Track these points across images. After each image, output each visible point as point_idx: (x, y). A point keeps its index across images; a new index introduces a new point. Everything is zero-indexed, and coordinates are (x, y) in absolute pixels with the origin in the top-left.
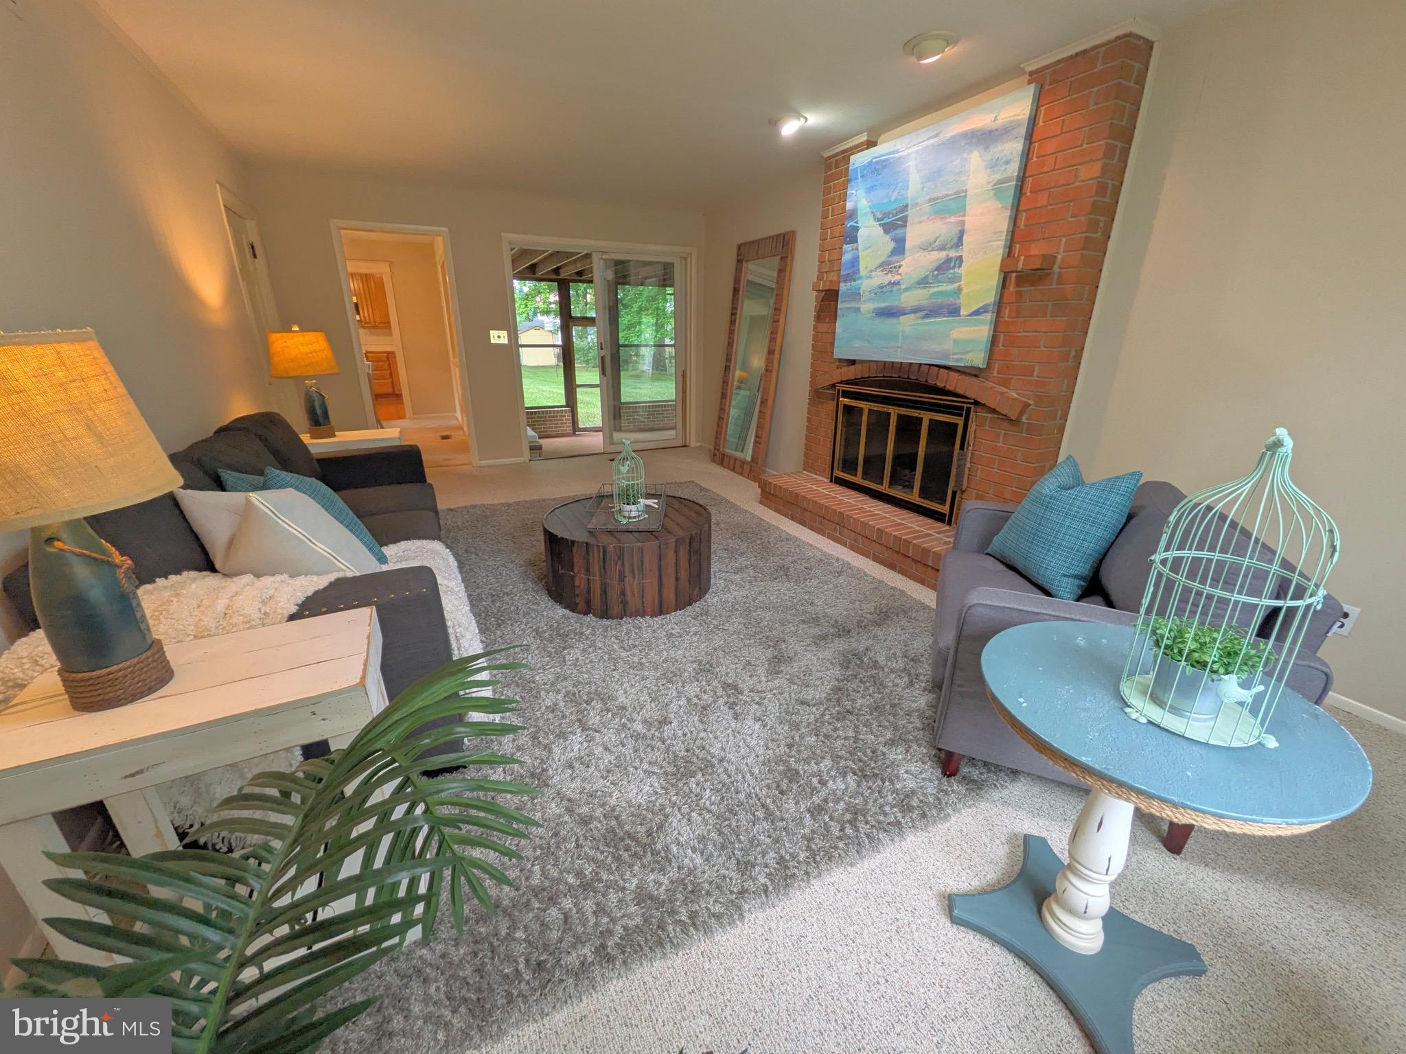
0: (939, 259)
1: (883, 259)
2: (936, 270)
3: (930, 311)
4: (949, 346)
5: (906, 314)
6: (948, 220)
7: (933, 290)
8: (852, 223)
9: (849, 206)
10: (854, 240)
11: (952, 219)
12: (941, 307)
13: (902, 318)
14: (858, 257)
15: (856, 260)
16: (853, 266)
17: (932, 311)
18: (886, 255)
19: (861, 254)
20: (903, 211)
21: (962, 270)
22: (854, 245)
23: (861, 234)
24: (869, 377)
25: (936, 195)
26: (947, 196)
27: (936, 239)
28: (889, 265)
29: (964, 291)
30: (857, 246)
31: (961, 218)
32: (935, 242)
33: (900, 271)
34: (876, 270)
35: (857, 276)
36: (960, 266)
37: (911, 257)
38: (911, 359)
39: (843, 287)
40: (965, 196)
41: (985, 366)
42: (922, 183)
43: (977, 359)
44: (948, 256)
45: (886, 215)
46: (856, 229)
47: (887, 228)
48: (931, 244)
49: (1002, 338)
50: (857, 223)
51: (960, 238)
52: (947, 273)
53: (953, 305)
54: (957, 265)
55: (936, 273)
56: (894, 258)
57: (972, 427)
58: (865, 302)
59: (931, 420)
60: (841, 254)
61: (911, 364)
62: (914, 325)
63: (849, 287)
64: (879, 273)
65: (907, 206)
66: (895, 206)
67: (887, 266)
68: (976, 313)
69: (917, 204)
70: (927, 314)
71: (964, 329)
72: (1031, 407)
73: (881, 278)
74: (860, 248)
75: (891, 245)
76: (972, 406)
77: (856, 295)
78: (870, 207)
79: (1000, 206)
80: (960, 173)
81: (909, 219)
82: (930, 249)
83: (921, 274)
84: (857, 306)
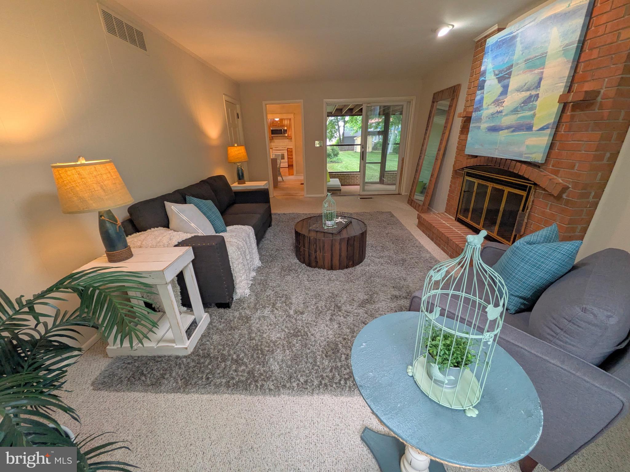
0: (525, 96)
1: (495, 98)
2: (522, 103)
3: (516, 128)
4: (523, 149)
5: (503, 130)
6: (533, 72)
7: (519, 116)
8: (483, 78)
9: (483, 68)
10: (482, 88)
11: (536, 71)
12: (522, 126)
13: (501, 132)
14: (483, 97)
15: (482, 99)
16: (480, 103)
17: (517, 128)
18: (497, 96)
19: (485, 96)
20: (509, 69)
21: (537, 103)
22: (482, 91)
23: (487, 85)
24: (480, 165)
25: (529, 57)
26: (536, 57)
27: (526, 84)
28: (498, 101)
29: (537, 116)
30: (484, 91)
31: (542, 70)
32: (525, 86)
33: (504, 105)
34: (491, 105)
35: (481, 108)
36: (536, 101)
37: (510, 96)
38: (503, 156)
39: (474, 115)
40: (546, 56)
41: (543, 162)
42: (522, 51)
43: (538, 157)
44: (531, 94)
45: (501, 72)
46: (484, 81)
47: (500, 80)
48: (522, 88)
49: (557, 144)
50: (485, 78)
51: (539, 83)
52: (529, 105)
53: (530, 124)
54: (535, 100)
55: (523, 105)
56: (501, 98)
57: (531, 198)
58: (484, 123)
59: (509, 192)
60: (475, 97)
61: (501, 159)
62: (506, 136)
63: (476, 115)
64: (492, 106)
65: (512, 65)
66: (506, 66)
67: (498, 102)
68: (542, 129)
69: (517, 64)
70: (514, 130)
71: (534, 139)
72: (570, 189)
73: (493, 109)
74: (485, 92)
75: (501, 89)
76: (533, 186)
77: (479, 119)
78: (493, 68)
79: (566, 60)
80: (545, 41)
81: (513, 73)
82: (521, 91)
83: (515, 105)
84: (479, 125)
